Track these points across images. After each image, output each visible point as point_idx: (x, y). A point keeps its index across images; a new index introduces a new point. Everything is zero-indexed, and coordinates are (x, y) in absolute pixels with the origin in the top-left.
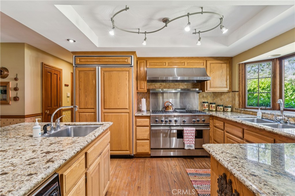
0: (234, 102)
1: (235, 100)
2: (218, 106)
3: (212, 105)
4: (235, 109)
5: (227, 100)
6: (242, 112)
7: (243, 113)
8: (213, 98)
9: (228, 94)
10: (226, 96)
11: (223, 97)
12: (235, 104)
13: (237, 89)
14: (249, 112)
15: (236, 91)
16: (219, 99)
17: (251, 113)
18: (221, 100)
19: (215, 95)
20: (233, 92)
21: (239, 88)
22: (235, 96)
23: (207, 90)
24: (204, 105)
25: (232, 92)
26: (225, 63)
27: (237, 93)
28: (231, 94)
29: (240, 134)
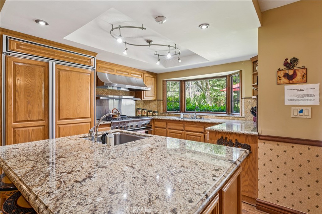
0: (159, 108)
1: (160, 107)
2: (149, 111)
3: (144, 111)
4: (161, 113)
5: (154, 107)
6: (167, 115)
7: (168, 116)
8: (143, 105)
9: (154, 102)
10: (153, 103)
11: (150, 104)
12: (160, 109)
13: (161, 99)
14: (172, 115)
15: (161, 100)
16: (147, 106)
17: (174, 115)
18: (149, 106)
19: (145, 103)
20: (158, 101)
21: (163, 97)
22: (160, 103)
23: (143, 98)
24: (139, 111)
25: (158, 100)
26: (154, 78)
27: (162, 101)
28: (156, 102)
29: (182, 128)
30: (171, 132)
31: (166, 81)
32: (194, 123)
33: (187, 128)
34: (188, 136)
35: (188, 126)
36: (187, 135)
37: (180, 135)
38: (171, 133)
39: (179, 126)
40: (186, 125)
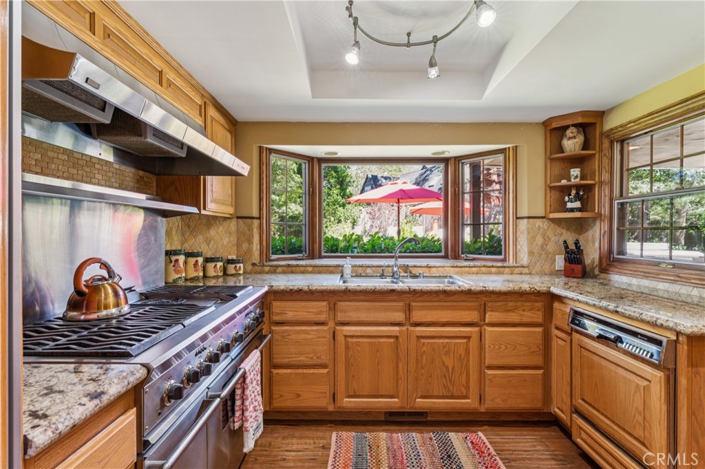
0: (245, 246)
1: (250, 242)
2: (210, 260)
3: (197, 261)
4: (254, 264)
5: (225, 242)
6: (280, 269)
7: (284, 272)
8: (183, 234)
9: (226, 224)
10: (221, 229)
11: (212, 232)
12: (250, 251)
13: (255, 213)
14: (302, 269)
15: (253, 218)
16: (200, 238)
17: (310, 269)
18: (208, 241)
19: (189, 226)
20: (239, 220)
21: (260, 209)
22: (250, 229)
24: (177, 261)
25: (238, 218)
27: (256, 222)
28: (233, 224)
29: (400, 316)
30: (352, 337)
31: (271, 151)
32: (442, 296)
33: (418, 316)
34: (423, 341)
35: (423, 308)
36: (419, 337)
37: (392, 340)
38: (350, 340)
39: (386, 309)
40: (413, 304)
